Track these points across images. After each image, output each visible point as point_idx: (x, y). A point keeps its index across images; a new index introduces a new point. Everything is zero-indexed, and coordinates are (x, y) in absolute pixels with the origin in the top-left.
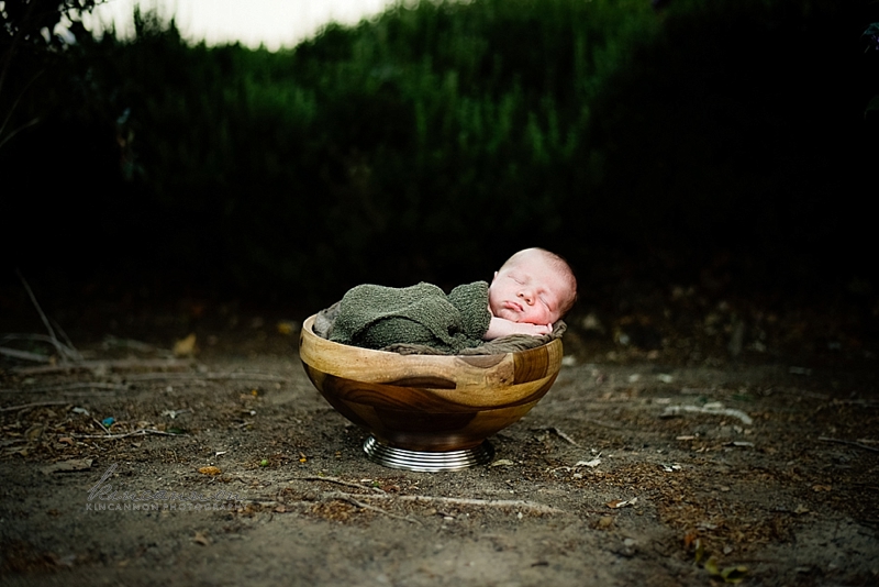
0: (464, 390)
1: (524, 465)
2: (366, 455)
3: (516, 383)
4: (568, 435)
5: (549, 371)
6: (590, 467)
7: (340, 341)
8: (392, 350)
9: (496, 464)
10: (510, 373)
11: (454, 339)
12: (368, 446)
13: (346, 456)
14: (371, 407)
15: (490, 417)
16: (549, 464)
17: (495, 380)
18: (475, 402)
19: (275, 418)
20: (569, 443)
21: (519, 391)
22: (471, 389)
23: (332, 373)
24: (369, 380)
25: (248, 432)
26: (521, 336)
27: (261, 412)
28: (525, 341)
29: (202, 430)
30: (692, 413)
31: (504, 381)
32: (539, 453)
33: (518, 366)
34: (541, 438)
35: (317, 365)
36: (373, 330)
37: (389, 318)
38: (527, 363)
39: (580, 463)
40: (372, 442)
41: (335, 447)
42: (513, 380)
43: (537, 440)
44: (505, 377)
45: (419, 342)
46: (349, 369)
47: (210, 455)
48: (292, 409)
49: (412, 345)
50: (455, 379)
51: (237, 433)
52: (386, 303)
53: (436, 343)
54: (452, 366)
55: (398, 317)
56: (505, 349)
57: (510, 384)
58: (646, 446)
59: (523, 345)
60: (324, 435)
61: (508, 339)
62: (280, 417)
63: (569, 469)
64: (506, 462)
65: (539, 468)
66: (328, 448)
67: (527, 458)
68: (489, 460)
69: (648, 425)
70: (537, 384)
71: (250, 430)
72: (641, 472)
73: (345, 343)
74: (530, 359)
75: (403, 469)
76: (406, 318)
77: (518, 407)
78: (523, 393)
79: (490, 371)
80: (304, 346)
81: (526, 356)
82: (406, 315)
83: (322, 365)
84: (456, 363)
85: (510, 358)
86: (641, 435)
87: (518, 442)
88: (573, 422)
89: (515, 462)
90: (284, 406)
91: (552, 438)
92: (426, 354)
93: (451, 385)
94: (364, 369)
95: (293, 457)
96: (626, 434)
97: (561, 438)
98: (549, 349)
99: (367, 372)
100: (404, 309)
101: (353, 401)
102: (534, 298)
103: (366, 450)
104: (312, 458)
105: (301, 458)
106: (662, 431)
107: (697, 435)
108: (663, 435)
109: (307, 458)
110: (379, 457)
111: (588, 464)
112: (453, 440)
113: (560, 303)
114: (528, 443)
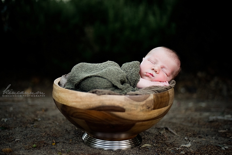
0: (129, 113)
1: (156, 146)
2: (83, 141)
3: (154, 109)
4: (173, 130)
5: (169, 103)
6: (187, 148)
7: (69, 89)
8: (93, 93)
9: (143, 146)
10: (151, 104)
11: (123, 86)
12: (84, 137)
13: (74, 141)
14: (84, 121)
15: (141, 125)
16: (168, 146)
17: (145, 108)
18: (134, 118)
19: (48, 122)
20: (174, 134)
21: (155, 113)
22: (132, 112)
23: (65, 104)
24: (82, 107)
25: (34, 129)
26: (157, 87)
27: (43, 119)
28: (158, 89)
29: (14, 128)
30: (221, 120)
31: (149, 108)
32: (162, 140)
33: (155, 100)
34: (162, 132)
35: (58, 100)
36: (84, 83)
37: (91, 77)
38: (160, 99)
39: (182, 145)
40: (86, 135)
41: (70, 136)
42: (153, 107)
43: (160, 133)
44: (149, 106)
45: (106, 88)
46: (73, 102)
47: (13, 141)
48: (56, 118)
49: (102, 90)
50: (125, 107)
51: (29, 129)
52: (91, 70)
53: (114, 88)
54: (123, 101)
55: (96, 76)
56: (149, 92)
57: (152, 110)
58: (207, 135)
59: (157, 91)
60: (67, 130)
61: (150, 88)
62: (50, 121)
63: (177, 149)
64: (148, 145)
65: (163, 148)
66: (67, 137)
67: (157, 143)
68: (140, 144)
69: (204, 125)
70: (164, 109)
71: (35, 128)
72: (211, 150)
73: (72, 89)
74: (161, 97)
75: (100, 149)
76: (99, 77)
77: (155, 120)
78: (158, 114)
79: (142, 103)
80: (54, 91)
81: (159, 96)
82: (99, 75)
83: (60, 100)
84: (125, 99)
85: (152, 97)
86: (203, 129)
87: (152, 134)
88: (174, 124)
89: (152, 145)
90: (53, 116)
91: (167, 132)
92: (110, 94)
93: (123, 110)
94: (80, 102)
95: (50, 142)
96: (197, 129)
97: (171, 132)
98: (169, 92)
99: (81, 103)
100: (98, 72)
101: (75, 117)
102: (159, 71)
103: (83, 138)
104: (58, 142)
105: (53, 143)
106: (211, 128)
107: (227, 130)
108: (212, 130)
109: (56, 143)
110: (89, 142)
111: (186, 146)
112: (123, 136)
113: (172, 73)
114: (157, 135)
